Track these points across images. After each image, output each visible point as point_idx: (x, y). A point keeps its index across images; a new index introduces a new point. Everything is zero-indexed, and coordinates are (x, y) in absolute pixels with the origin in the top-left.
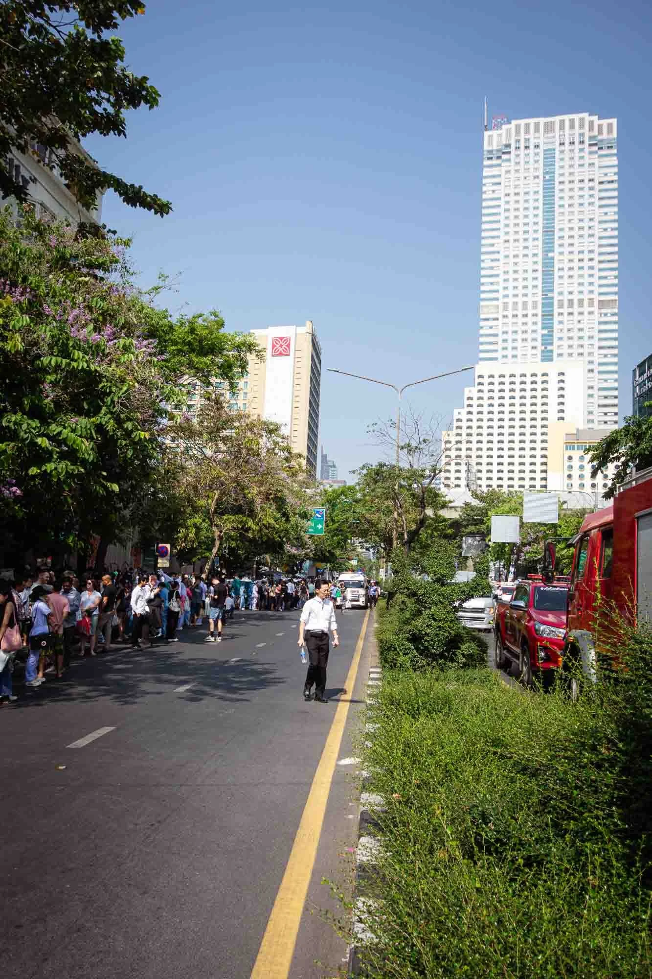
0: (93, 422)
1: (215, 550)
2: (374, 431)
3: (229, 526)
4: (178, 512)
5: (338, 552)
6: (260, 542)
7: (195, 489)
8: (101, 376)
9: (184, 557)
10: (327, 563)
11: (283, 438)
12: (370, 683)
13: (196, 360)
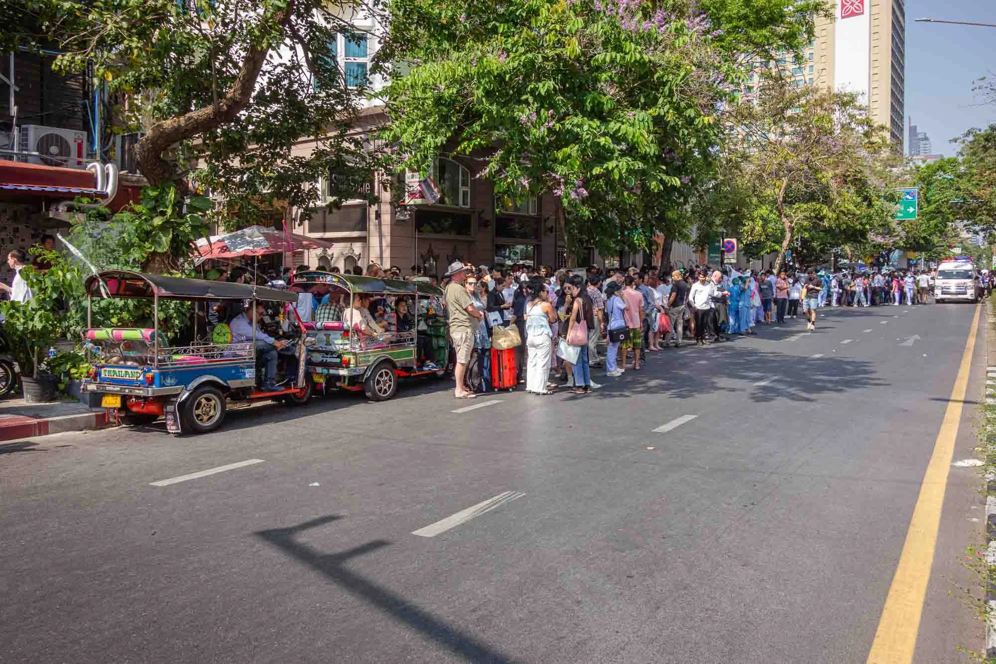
0: (650, 114)
1: (785, 243)
2: (980, 88)
3: (801, 216)
4: (743, 204)
5: (935, 239)
6: (837, 230)
7: (760, 177)
8: (655, 65)
9: (751, 251)
10: (921, 251)
11: (860, 110)
12: (989, 382)
13: (754, 34)
